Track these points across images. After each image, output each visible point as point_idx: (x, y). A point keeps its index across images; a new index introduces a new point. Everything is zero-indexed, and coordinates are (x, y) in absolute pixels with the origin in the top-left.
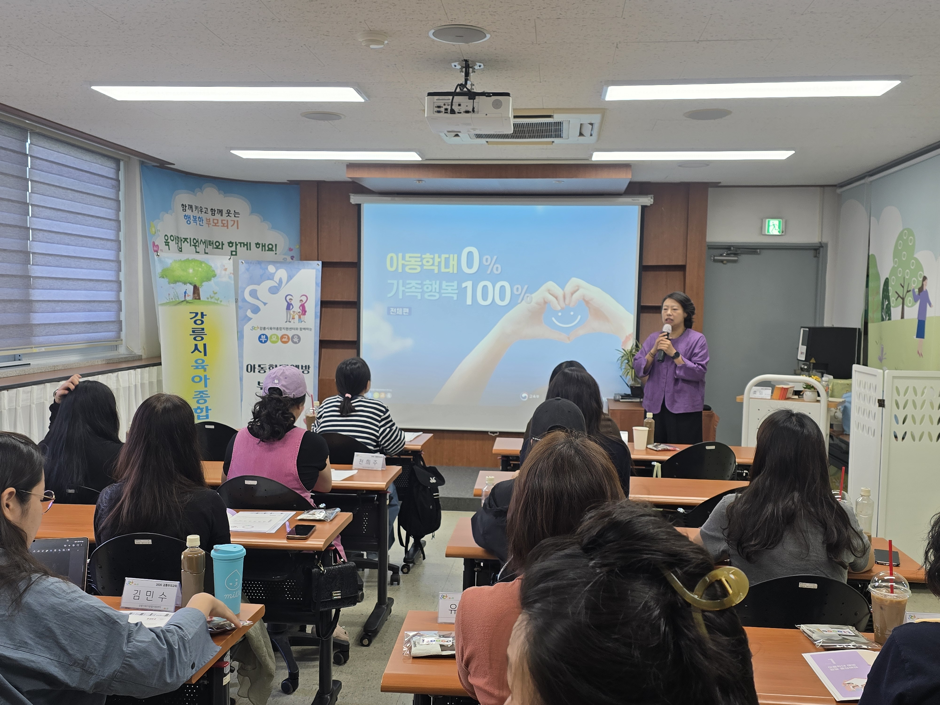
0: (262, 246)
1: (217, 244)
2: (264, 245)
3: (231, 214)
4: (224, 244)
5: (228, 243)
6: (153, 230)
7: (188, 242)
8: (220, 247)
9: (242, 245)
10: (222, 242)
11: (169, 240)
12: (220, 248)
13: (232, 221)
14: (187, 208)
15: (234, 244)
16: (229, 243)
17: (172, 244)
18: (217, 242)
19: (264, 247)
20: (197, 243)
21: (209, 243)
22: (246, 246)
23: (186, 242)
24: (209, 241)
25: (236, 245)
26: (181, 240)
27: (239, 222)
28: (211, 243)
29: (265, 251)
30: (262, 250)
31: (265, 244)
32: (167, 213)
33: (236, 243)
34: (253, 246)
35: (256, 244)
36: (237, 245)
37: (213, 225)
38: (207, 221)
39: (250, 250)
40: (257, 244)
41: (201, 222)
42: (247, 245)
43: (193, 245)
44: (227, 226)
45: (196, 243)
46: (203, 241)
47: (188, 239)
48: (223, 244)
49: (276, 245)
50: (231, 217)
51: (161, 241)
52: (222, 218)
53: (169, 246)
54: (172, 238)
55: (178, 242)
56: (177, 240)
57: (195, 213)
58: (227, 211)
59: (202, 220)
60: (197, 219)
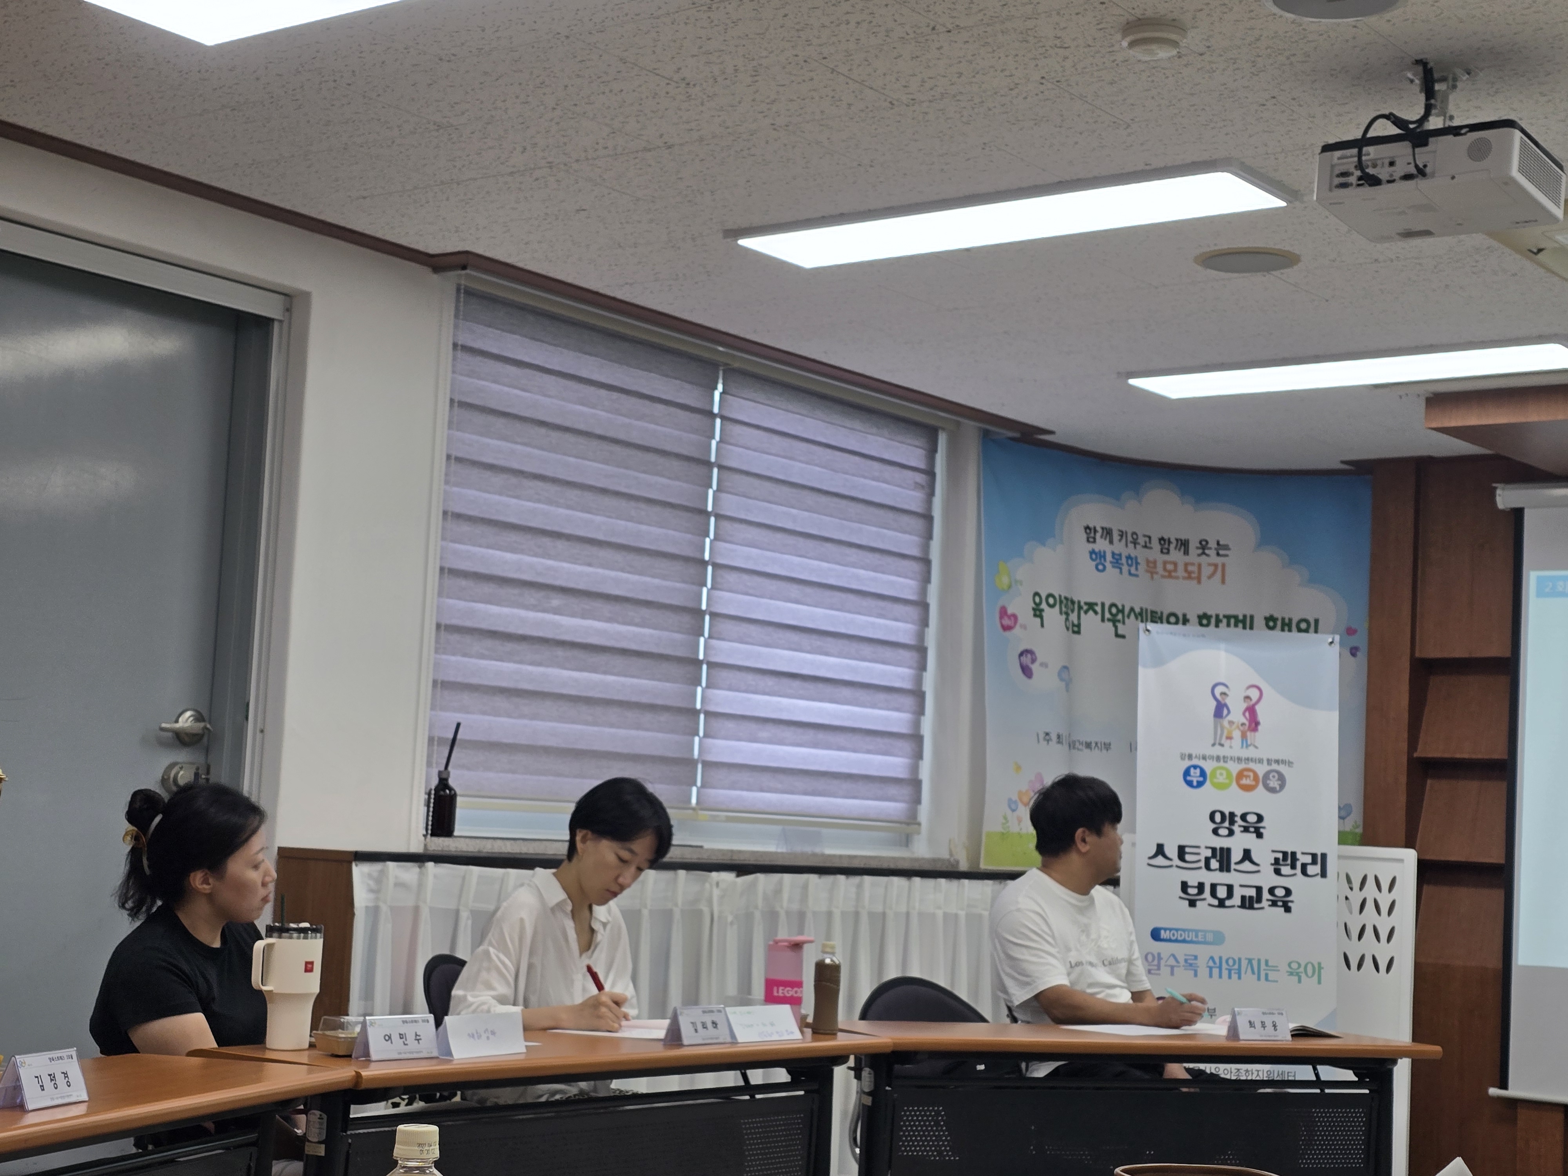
0: (1284, 624)
1: (1172, 619)
2: (1287, 620)
3: (1210, 548)
4: (1188, 620)
5: (1198, 616)
6: (1005, 580)
7: (1096, 613)
8: (1180, 625)
9: (1233, 620)
10: (1184, 615)
11: (1044, 605)
13: (1210, 565)
14: (1098, 535)
15: (1213, 621)
16: (1201, 618)
17: (1052, 615)
18: (1173, 614)
19: (1286, 627)
20: (1120, 614)
21: (1152, 616)
22: (1241, 624)
23: (1091, 613)
24: (1152, 612)
25: (1218, 620)
27: (1226, 567)
28: (1156, 617)
29: (1288, 634)
30: (1283, 633)
31: (1290, 618)
32: (1045, 546)
33: (1217, 616)
34: (1259, 623)
35: (1266, 617)
36: (1221, 622)
37: (1163, 577)
38: (1148, 566)
39: (1251, 632)
40: (1270, 618)
41: (1132, 568)
42: (1244, 621)
43: (1109, 620)
44: (1199, 578)
45: (1116, 615)
46: (1137, 611)
47: (1098, 604)
48: (1186, 618)
49: (1316, 621)
50: (1208, 555)
51: (1021, 607)
52: (1187, 559)
53: (1041, 617)
54: (1051, 601)
55: (1070, 612)
56: (1065, 607)
57: (1119, 547)
58: (1200, 543)
59: (1137, 563)
60: (1124, 561)
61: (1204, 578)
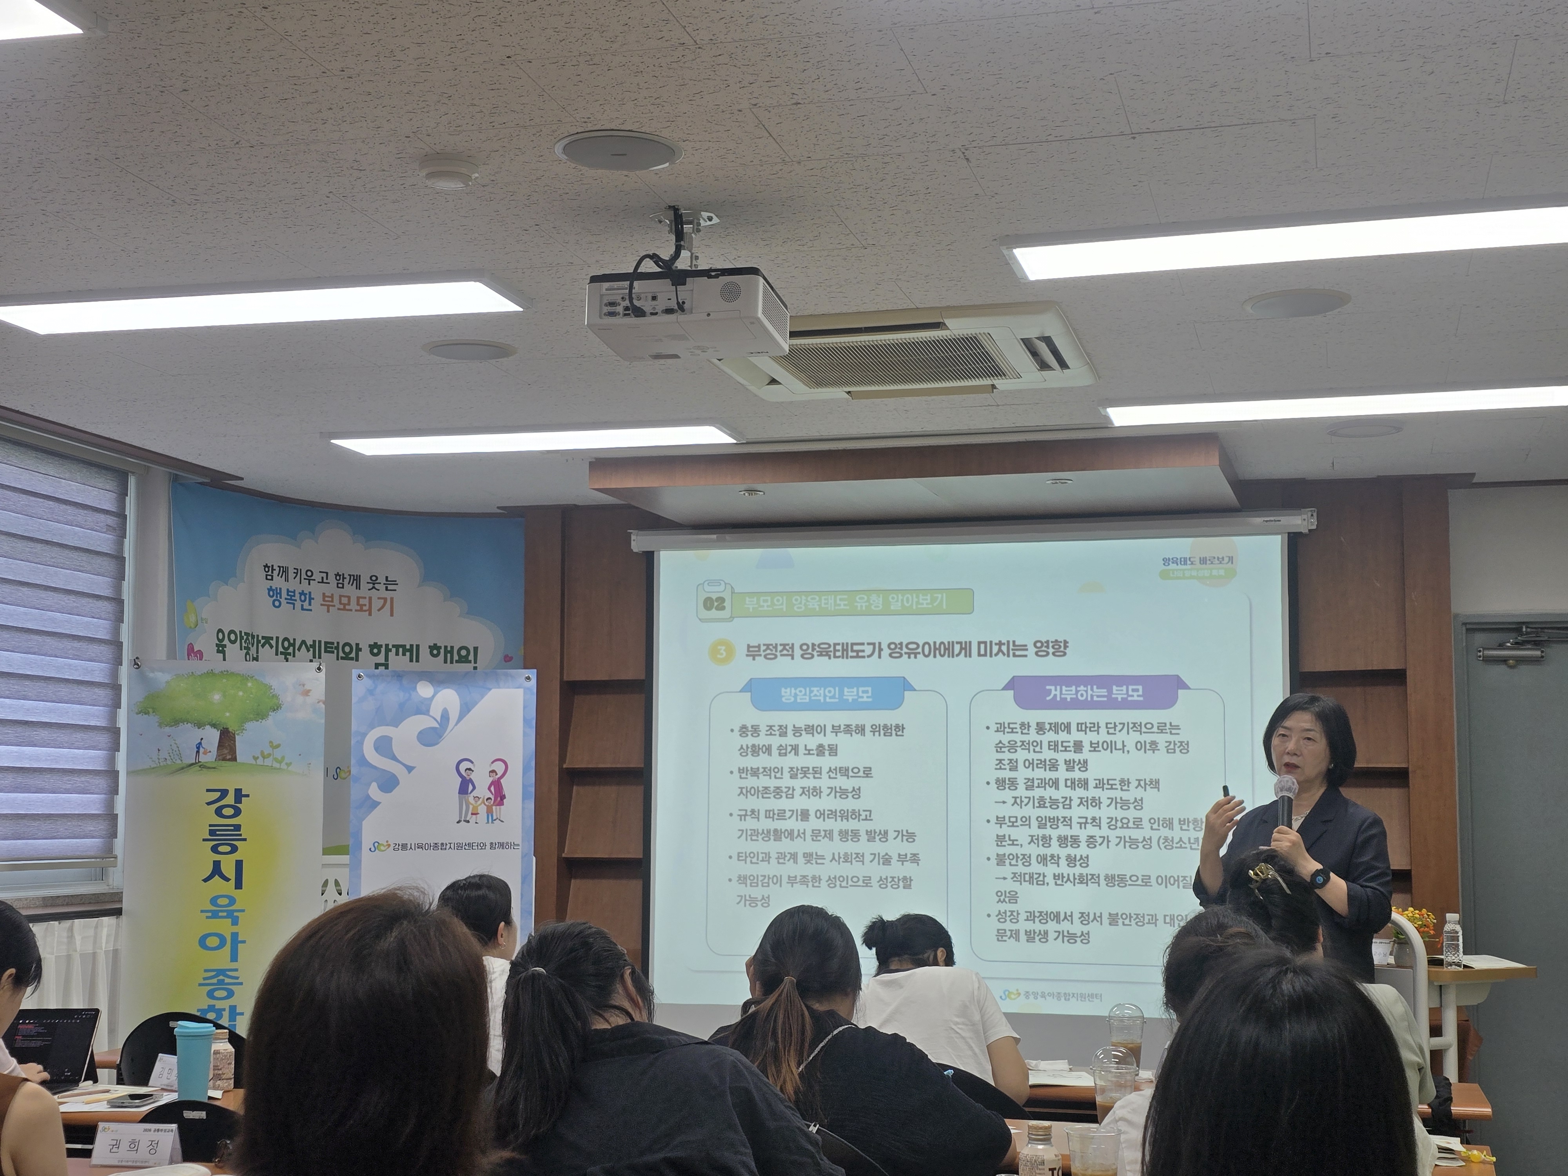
0: (446, 652)
1: (347, 649)
2: (449, 650)
4: (361, 650)
6: (192, 618)
7: (272, 647)
8: (353, 655)
9: (401, 650)
10: (357, 645)
11: (226, 642)
12: (352, 659)
13: (380, 598)
15: (383, 650)
16: (372, 647)
17: (233, 650)
18: (346, 644)
19: (448, 655)
20: (293, 648)
21: (326, 647)
22: (408, 654)
23: (267, 645)
24: (326, 643)
25: (388, 651)
27: (395, 600)
28: (330, 647)
29: (452, 662)
30: (445, 661)
31: (452, 648)
32: (227, 585)
33: (387, 645)
34: (424, 652)
35: (430, 647)
36: (391, 650)
37: (338, 609)
38: (322, 600)
39: (418, 660)
40: (434, 648)
41: (307, 603)
42: (411, 650)
43: (282, 653)
44: (369, 610)
45: (288, 648)
46: (310, 643)
47: (272, 638)
48: (358, 650)
49: (477, 650)
51: (206, 643)
52: (359, 593)
53: (223, 652)
54: (233, 637)
55: (250, 646)
56: (245, 642)
57: (293, 584)
58: (371, 578)
59: (311, 599)
60: (297, 596)
61: (374, 610)
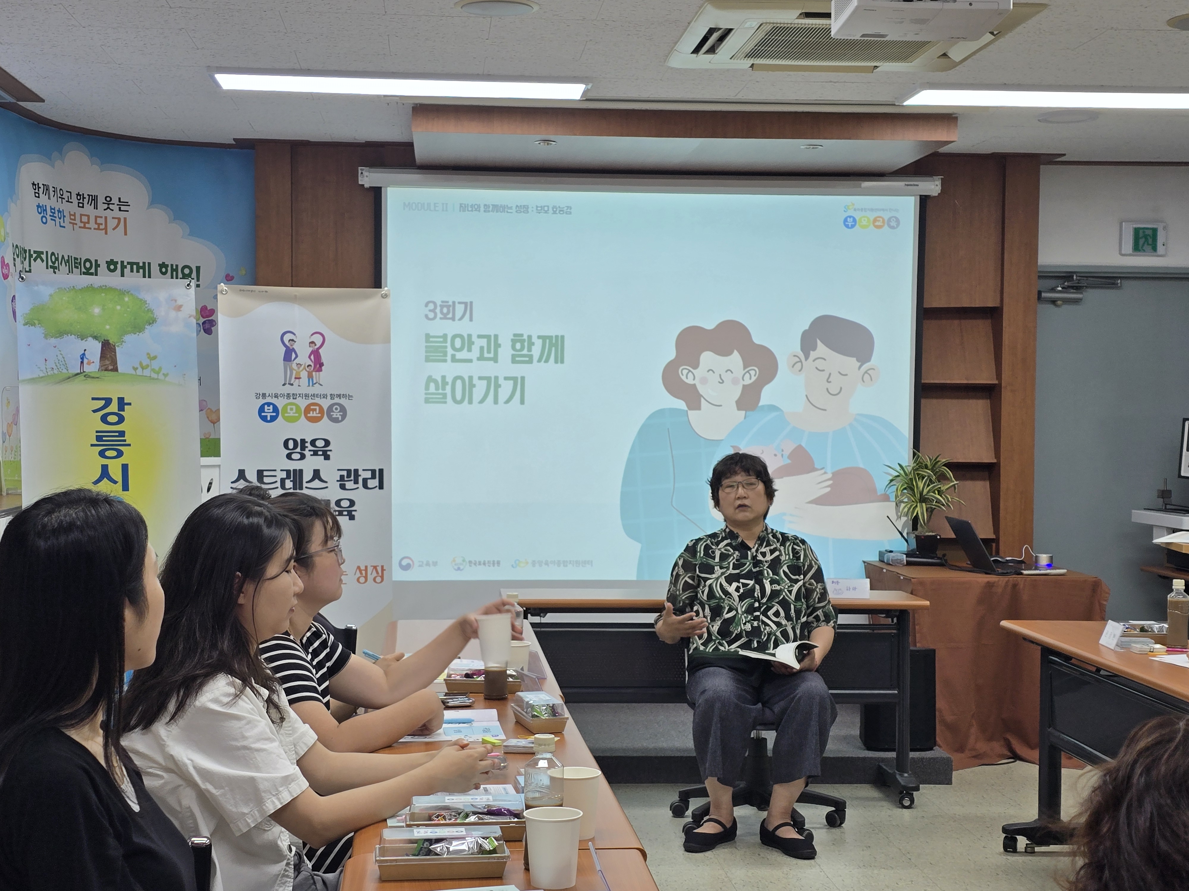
0: (173, 270)
1: (88, 265)
2: (174, 267)
3: (113, 204)
4: (99, 266)
5: (107, 262)
7: (42, 261)
8: (93, 270)
9: (135, 267)
13: (114, 218)
14: (41, 191)
15: (119, 266)
18: (87, 260)
19: (174, 273)
20: (57, 262)
21: (75, 263)
22: (141, 271)
23: (38, 260)
24: (75, 258)
25: (123, 267)
26: (31, 256)
27: (128, 221)
28: (77, 263)
30: (172, 278)
31: (177, 266)
33: (122, 262)
34: (155, 270)
35: (159, 265)
36: (125, 267)
37: (81, 227)
38: (70, 218)
39: (150, 277)
40: (162, 266)
41: (62, 220)
42: (143, 267)
43: (51, 267)
44: (106, 229)
45: (55, 263)
46: (66, 258)
47: (42, 253)
48: (97, 266)
49: (198, 268)
50: (112, 210)
51: (10, 256)
52: (96, 212)
57: (53, 202)
58: (106, 198)
59: (64, 216)
60: (56, 214)
61: (110, 230)
